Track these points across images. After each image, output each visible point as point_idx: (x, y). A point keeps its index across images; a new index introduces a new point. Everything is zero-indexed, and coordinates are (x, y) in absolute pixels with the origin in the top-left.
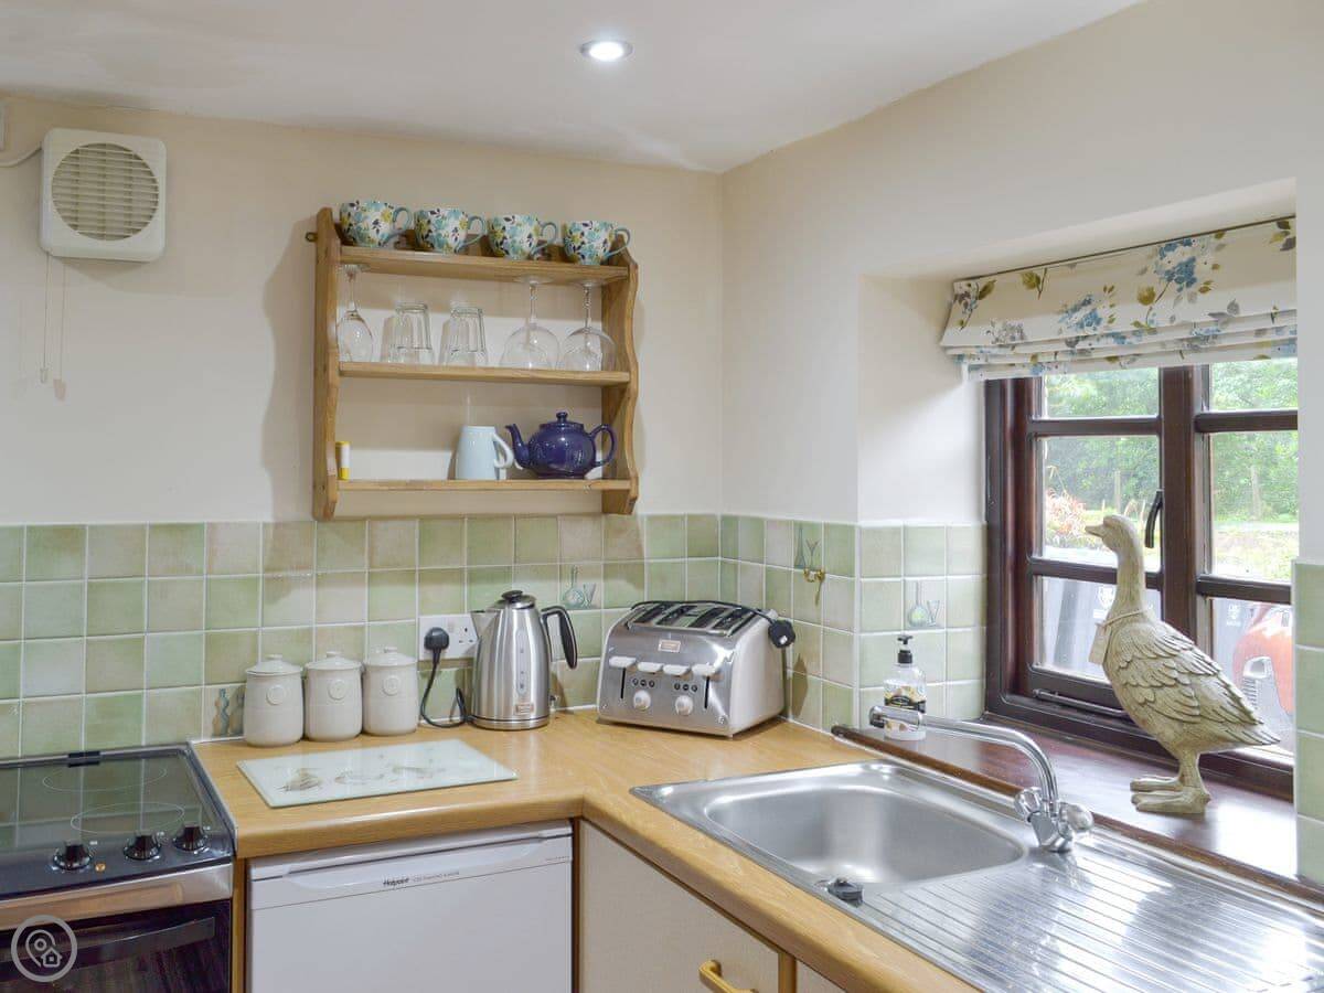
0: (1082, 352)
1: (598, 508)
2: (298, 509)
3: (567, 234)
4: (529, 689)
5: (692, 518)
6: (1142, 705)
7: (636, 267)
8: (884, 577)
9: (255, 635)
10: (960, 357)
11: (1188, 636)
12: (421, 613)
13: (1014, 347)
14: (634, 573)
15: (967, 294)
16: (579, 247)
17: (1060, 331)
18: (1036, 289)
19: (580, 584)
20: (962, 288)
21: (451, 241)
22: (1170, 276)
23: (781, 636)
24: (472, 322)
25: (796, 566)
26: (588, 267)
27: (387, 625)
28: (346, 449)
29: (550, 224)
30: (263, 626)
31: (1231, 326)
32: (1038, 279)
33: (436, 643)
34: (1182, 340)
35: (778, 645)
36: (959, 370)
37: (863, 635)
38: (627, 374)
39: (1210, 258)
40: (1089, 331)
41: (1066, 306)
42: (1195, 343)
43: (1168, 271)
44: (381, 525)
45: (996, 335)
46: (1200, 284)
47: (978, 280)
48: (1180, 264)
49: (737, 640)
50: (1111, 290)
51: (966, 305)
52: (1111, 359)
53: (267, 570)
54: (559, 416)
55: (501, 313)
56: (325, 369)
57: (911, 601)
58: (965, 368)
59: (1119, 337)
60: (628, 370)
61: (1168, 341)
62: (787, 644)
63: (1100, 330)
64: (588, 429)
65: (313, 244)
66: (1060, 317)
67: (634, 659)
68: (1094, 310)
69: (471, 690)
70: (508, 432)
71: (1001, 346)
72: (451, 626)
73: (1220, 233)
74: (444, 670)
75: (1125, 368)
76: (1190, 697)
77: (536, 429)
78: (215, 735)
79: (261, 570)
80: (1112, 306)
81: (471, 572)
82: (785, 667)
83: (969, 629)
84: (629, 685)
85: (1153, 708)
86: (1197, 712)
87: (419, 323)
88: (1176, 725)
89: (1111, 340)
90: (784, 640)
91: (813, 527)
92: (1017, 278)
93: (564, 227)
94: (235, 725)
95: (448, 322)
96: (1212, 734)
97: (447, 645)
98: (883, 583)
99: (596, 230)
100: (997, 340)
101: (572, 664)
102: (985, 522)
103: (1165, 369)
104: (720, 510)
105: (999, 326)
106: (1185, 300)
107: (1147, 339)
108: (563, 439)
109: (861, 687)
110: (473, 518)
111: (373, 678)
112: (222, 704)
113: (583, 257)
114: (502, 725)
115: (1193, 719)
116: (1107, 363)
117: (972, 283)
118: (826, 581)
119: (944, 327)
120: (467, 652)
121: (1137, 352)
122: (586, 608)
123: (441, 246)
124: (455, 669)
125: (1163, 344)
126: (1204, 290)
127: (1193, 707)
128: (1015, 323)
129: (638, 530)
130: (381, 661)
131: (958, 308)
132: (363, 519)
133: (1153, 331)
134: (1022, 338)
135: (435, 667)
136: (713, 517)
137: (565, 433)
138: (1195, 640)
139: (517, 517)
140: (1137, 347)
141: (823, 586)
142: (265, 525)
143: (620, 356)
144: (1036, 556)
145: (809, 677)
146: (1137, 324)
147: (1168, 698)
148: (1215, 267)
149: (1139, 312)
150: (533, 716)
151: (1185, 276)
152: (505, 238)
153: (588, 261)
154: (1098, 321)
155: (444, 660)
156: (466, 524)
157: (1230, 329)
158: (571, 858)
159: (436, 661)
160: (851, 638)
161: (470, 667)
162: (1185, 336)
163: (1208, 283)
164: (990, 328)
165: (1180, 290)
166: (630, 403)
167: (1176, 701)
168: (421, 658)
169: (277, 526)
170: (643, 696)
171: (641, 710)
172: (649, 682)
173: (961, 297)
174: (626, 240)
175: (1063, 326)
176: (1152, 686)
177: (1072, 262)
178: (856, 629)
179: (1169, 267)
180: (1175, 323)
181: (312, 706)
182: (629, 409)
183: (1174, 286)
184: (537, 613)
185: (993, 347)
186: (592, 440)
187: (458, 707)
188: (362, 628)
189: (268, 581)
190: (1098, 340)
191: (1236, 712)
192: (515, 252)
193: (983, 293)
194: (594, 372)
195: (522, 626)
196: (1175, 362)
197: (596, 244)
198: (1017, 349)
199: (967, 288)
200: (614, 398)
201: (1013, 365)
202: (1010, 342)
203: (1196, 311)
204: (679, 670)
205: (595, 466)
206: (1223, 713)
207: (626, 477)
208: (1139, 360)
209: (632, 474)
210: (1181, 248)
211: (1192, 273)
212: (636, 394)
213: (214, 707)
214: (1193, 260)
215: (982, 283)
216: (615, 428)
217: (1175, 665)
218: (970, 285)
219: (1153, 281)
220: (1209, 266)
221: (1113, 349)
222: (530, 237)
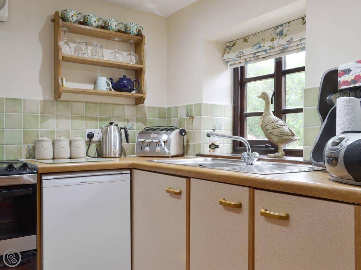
0: (257, 56)
1: (134, 103)
2: (50, 97)
3: (126, 27)
4: (116, 146)
5: (159, 108)
6: (270, 134)
7: (145, 37)
8: (209, 116)
9: (38, 131)
10: (228, 62)
11: (280, 118)
12: (86, 128)
13: (241, 57)
14: (144, 121)
15: (230, 46)
16: (129, 30)
17: (252, 51)
18: (246, 42)
19: (130, 123)
20: (228, 44)
21: (94, 24)
22: (278, 34)
23: (183, 133)
24: (100, 50)
25: (187, 116)
26: (132, 35)
27: (76, 131)
28: (64, 79)
29: (122, 23)
30: (40, 129)
31: (291, 44)
32: (247, 40)
33: (90, 136)
34: (280, 50)
35: (182, 135)
36: (227, 65)
37: (204, 130)
38: (142, 66)
39: (287, 29)
40: (259, 50)
41: (253, 45)
42: (283, 50)
43: (277, 33)
44: (74, 103)
45: (237, 54)
46: (284, 35)
47: (232, 42)
48: (280, 31)
49: (171, 133)
50: (264, 39)
51: (229, 48)
52: (264, 58)
53: (41, 113)
54: (124, 76)
55: (107, 48)
56: (58, 56)
57: (215, 122)
58: (229, 64)
59: (265, 51)
60: (143, 65)
61: (277, 51)
62: (184, 135)
63: (262, 49)
64: (132, 80)
65: (53, 23)
66: (252, 47)
67: (145, 139)
68: (260, 45)
69: (100, 149)
70: (110, 80)
71: (237, 57)
72: (95, 132)
73: (289, 23)
74: (93, 144)
75: (267, 60)
76: (281, 130)
77: (118, 79)
78: (26, 158)
79: (39, 113)
80: (264, 43)
81: (100, 118)
82: (184, 143)
83: (229, 131)
84: (144, 146)
85: (272, 134)
86: (282, 134)
87: (85, 48)
88: (278, 138)
89: (264, 52)
90: (184, 134)
91: (191, 105)
92: (242, 40)
93: (125, 25)
94: (32, 156)
95: (93, 49)
96: (286, 139)
97: (93, 137)
98: (208, 118)
99: (134, 26)
100: (237, 55)
101: (128, 142)
102: (233, 105)
103: (276, 59)
104: (166, 106)
105: (237, 52)
106: (281, 39)
107: (272, 50)
108: (125, 82)
109: (203, 143)
110: (100, 103)
111: (73, 143)
112: (29, 150)
113: (130, 33)
114: (109, 156)
115: (281, 135)
116: (263, 59)
117: (231, 43)
118: (194, 119)
119: (224, 55)
120: (99, 139)
121: (269, 55)
122: (131, 130)
123: (91, 25)
124: (95, 144)
125: (276, 52)
126: (285, 36)
127: (281, 133)
128: (241, 51)
129: (145, 110)
130: (75, 139)
131: (227, 49)
132: (69, 101)
133: (273, 48)
134: (243, 54)
135: (90, 143)
136: (164, 108)
137: (125, 80)
138: (281, 119)
139: (113, 104)
140: (270, 53)
141: (194, 120)
142: (41, 101)
143: (140, 61)
144: (245, 112)
145: (190, 144)
146: (270, 46)
147: (275, 131)
148: (288, 31)
149: (271, 44)
150: (118, 154)
151: (281, 34)
152: (109, 25)
153: (131, 34)
154: (261, 47)
155: (93, 141)
156: (98, 105)
157: (291, 45)
158: (130, 179)
159: (90, 141)
160: (201, 131)
161: (100, 143)
162: (281, 49)
163: (286, 34)
164: (235, 53)
165: (280, 37)
166: (143, 73)
167: (278, 131)
168: (86, 140)
169: (44, 101)
170: (147, 148)
171: (147, 152)
172: (149, 145)
173: (228, 47)
174: (142, 30)
175: (253, 50)
176: (272, 129)
177: (255, 35)
178: (202, 129)
179: (277, 32)
180: (278, 45)
181: (55, 150)
182: (143, 75)
183: (278, 36)
184: (119, 128)
185: (236, 58)
186: (133, 83)
187: (97, 153)
188: (69, 131)
189: (42, 116)
190: (261, 52)
191: (291, 133)
192: (112, 30)
193: (233, 45)
194: (134, 64)
195: (114, 130)
196: (279, 56)
197: (134, 30)
198: (242, 58)
199: (229, 44)
200: (139, 72)
201: (240, 63)
202: (240, 56)
203: (283, 41)
204: (157, 141)
205: (134, 90)
206: (288, 133)
207: (142, 93)
208: (270, 57)
209: (144, 92)
210: (280, 27)
211: (283, 33)
212: (145, 71)
213: (26, 151)
214: (283, 30)
215: (233, 43)
216: (139, 81)
217: (277, 124)
218: (230, 44)
219: (274, 36)
220: (286, 31)
221: (264, 54)
222: (116, 25)
